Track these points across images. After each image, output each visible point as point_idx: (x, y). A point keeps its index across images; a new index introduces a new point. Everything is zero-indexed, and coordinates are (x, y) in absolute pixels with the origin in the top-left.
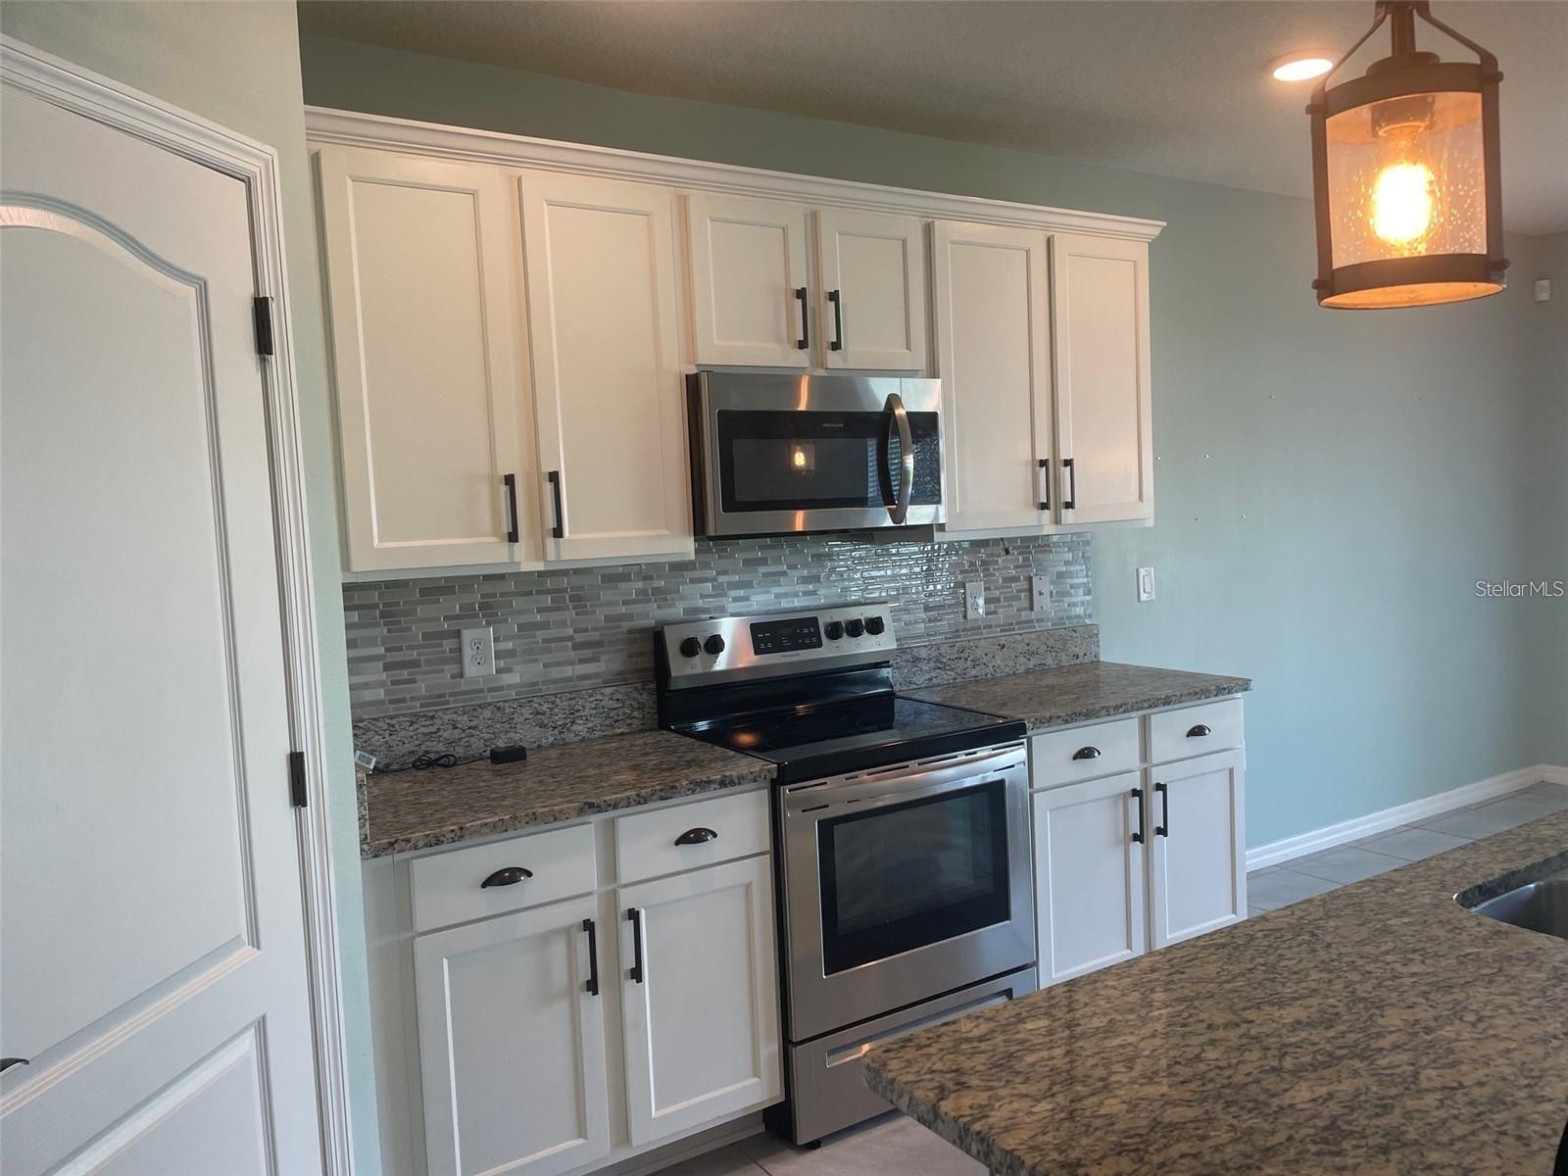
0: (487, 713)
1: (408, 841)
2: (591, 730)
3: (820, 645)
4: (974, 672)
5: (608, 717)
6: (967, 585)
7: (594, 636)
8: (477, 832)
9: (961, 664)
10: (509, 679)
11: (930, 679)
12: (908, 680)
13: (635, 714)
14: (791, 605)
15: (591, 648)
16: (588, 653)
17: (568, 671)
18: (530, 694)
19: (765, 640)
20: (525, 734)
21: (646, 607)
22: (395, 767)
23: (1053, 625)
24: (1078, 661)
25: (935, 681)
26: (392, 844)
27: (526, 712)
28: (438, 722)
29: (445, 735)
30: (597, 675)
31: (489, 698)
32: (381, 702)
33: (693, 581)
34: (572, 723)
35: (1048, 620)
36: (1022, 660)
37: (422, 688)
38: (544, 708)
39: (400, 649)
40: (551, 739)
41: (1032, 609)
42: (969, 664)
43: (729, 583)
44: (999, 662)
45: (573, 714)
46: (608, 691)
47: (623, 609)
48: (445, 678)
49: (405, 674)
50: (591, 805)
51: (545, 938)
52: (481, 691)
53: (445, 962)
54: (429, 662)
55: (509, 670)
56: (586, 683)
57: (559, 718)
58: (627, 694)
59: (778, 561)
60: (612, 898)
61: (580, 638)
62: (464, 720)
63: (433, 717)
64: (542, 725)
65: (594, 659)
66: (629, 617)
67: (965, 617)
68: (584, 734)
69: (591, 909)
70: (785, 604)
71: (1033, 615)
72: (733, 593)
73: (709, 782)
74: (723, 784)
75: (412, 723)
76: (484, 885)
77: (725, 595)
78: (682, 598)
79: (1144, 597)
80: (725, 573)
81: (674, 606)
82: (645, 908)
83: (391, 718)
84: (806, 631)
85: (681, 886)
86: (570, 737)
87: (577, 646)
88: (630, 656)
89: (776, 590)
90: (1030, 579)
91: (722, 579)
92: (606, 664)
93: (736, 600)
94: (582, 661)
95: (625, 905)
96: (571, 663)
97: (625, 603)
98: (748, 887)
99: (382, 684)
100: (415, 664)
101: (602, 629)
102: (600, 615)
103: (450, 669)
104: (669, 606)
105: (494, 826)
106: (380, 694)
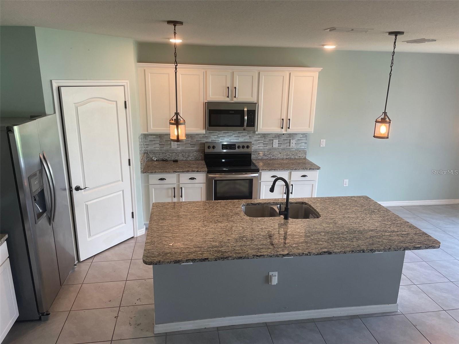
0: (174, 154)
1: (148, 172)
2: (192, 159)
3: (235, 149)
4: (273, 157)
5: (195, 157)
6: (274, 140)
7: (194, 143)
8: (157, 172)
9: (270, 155)
10: (179, 149)
11: (262, 158)
12: (257, 157)
13: (200, 157)
14: (233, 141)
15: (193, 145)
16: (193, 146)
17: (189, 149)
18: (183, 151)
19: (224, 147)
20: (180, 158)
21: (204, 139)
22: (160, 160)
23: (295, 150)
24: (300, 158)
25: (263, 158)
26: (146, 172)
27: (181, 154)
28: (167, 154)
29: (168, 156)
30: (194, 150)
31: (175, 151)
32: (159, 150)
33: (213, 135)
34: (189, 157)
35: (294, 149)
36: (285, 156)
37: (165, 148)
38: (184, 154)
39: (162, 142)
40: (185, 159)
41: (290, 146)
42: (272, 156)
43: (220, 136)
44: (279, 156)
45: (189, 156)
46: (195, 153)
47: (199, 139)
48: (168, 147)
49: (162, 146)
50: (175, 171)
51: (168, 189)
52: (174, 150)
53: (153, 189)
54: (166, 145)
55: (179, 147)
56: (192, 151)
57: (186, 156)
58: (199, 154)
59: (231, 133)
60: (179, 185)
61: (191, 143)
62: (171, 154)
63: (166, 153)
64: (184, 157)
65: (194, 147)
66: (201, 140)
67: (273, 146)
68: (191, 159)
69: (175, 186)
70: (232, 141)
71: (290, 147)
72: (221, 138)
73: (195, 171)
74: (197, 171)
75: (163, 154)
76: (159, 180)
77: (220, 138)
78: (211, 138)
79: (321, 146)
80: (220, 134)
81: (209, 139)
82: (184, 188)
83: (160, 152)
84: (233, 146)
85: (190, 185)
86: (188, 159)
87: (191, 145)
88: (201, 147)
89: (230, 138)
90: (290, 140)
91: (219, 135)
92: (196, 148)
93: (221, 139)
94: (192, 147)
95: (180, 187)
96: (190, 147)
97: (200, 138)
98: (201, 188)
99: (159, 147)
100: (164, 145)
101: (195, 142)
102: (195, 140)
103: (169, 146)
104: (208, 139)
105: (160, 172)
106: (158, 149)
